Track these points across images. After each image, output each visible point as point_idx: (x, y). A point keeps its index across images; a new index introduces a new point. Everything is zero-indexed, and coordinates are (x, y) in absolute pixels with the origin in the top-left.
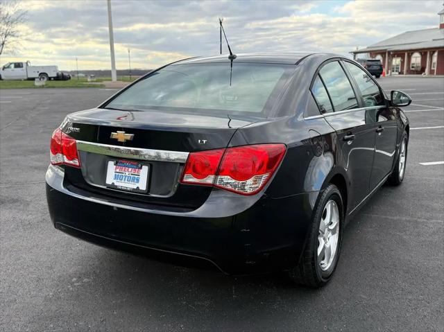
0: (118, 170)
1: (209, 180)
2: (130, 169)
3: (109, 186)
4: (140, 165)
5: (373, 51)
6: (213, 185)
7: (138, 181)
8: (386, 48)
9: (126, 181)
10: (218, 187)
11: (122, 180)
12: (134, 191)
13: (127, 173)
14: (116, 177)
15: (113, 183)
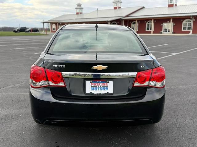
0: (93, 85)
1: (146, 84)
2: (101, 84)
3: (88, 94)
4: (108, 81)
5: (52, 22)
6: (148, 86)
7: (107, 89)
8: (57, 21)
9: (99, 90)
10: (151, 86)
11: (96, 90)
12: (105, 94)
13: (99, 86)
14: (92, 89)
15: (91, 92)
